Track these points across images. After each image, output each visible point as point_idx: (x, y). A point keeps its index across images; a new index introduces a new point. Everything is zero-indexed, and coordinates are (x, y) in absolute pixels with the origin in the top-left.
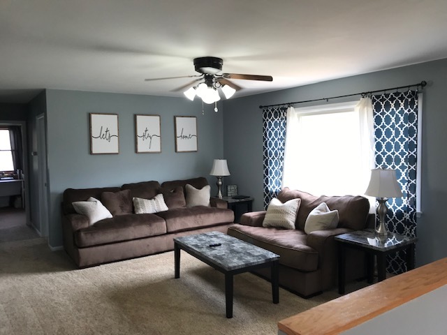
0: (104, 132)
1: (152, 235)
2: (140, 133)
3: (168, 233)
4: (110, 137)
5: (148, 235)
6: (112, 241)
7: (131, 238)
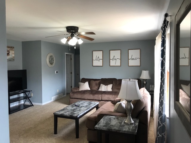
0: (97, 58)
1: (94, 99)
2: (111, 58)
3: (102, 100)
4: (99, 60)
5: (93, 99)
6: (79, 98)
7: (86, 99)
